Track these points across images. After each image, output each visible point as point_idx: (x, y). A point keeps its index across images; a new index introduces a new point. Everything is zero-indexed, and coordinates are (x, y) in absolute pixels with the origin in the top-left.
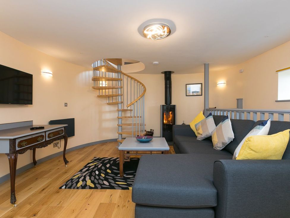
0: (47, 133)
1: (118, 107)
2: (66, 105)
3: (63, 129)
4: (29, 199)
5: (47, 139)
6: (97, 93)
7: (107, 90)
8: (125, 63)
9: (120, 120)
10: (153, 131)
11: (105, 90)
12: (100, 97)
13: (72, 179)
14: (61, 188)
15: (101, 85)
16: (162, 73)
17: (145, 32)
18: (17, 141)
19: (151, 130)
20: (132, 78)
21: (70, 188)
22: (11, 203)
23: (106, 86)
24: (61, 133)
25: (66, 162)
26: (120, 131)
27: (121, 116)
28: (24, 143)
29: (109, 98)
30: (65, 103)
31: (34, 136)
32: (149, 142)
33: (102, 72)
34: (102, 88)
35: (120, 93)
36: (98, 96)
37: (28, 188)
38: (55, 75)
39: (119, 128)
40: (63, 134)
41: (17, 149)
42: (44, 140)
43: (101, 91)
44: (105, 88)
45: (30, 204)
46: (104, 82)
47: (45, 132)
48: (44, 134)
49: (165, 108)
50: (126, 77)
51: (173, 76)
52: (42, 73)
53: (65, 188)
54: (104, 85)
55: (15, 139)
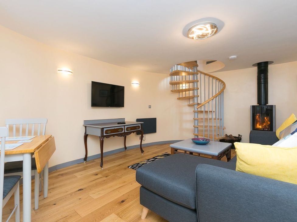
0: (126, 127)
1: (195, 109)
2: (150, 107)
3: (140, 125)
4: (110, 168)
5: (126, 131)
6: (177, 95)
7: (187, 92)
8: (207, 62)
9: (196, 122)
10: (241, 136)
11: (186, 92)
12: (179, 99)
13: (138, 164)
14: (128, 167)
15: (181, 88)
16: (254, 65)
17: (190, 36)
18: (105, 130)
19: (239, 135)
20: (213, 77)
21: (133, 168)
22: (100, 166)
23: (187, 88)
24: (137, 128)
25: (142, 151)
26: (196, 133)
27: (198, 117)
28: (109, 132)
29: (189, 99)
30: (149, 106)
31: (116, 128)
32: (206, 145)
33: (182, 76)
34: (182, 91)
35: (196, 94)
36: (178, 98)
37: (114, 162)
38: (142, 85)
39: (195, 130)
40: (140, 129)
41: (105, 134)
42: (123, 132)
43: (181, 93)
44: (186, 90)
45: (109, 170)
46: (184, 85)
47: (124, 126)
48: (123, 127)
49: (258, 109)
50: (208, 77)
51: (270, 66)
52: (132, 84)
53: (131, 168)
54: (184, 88)
55: (103, 128)
